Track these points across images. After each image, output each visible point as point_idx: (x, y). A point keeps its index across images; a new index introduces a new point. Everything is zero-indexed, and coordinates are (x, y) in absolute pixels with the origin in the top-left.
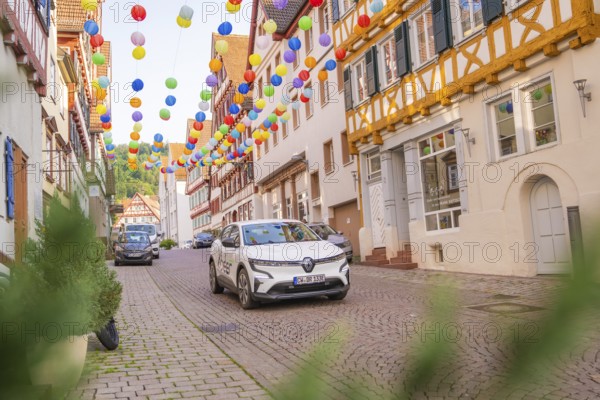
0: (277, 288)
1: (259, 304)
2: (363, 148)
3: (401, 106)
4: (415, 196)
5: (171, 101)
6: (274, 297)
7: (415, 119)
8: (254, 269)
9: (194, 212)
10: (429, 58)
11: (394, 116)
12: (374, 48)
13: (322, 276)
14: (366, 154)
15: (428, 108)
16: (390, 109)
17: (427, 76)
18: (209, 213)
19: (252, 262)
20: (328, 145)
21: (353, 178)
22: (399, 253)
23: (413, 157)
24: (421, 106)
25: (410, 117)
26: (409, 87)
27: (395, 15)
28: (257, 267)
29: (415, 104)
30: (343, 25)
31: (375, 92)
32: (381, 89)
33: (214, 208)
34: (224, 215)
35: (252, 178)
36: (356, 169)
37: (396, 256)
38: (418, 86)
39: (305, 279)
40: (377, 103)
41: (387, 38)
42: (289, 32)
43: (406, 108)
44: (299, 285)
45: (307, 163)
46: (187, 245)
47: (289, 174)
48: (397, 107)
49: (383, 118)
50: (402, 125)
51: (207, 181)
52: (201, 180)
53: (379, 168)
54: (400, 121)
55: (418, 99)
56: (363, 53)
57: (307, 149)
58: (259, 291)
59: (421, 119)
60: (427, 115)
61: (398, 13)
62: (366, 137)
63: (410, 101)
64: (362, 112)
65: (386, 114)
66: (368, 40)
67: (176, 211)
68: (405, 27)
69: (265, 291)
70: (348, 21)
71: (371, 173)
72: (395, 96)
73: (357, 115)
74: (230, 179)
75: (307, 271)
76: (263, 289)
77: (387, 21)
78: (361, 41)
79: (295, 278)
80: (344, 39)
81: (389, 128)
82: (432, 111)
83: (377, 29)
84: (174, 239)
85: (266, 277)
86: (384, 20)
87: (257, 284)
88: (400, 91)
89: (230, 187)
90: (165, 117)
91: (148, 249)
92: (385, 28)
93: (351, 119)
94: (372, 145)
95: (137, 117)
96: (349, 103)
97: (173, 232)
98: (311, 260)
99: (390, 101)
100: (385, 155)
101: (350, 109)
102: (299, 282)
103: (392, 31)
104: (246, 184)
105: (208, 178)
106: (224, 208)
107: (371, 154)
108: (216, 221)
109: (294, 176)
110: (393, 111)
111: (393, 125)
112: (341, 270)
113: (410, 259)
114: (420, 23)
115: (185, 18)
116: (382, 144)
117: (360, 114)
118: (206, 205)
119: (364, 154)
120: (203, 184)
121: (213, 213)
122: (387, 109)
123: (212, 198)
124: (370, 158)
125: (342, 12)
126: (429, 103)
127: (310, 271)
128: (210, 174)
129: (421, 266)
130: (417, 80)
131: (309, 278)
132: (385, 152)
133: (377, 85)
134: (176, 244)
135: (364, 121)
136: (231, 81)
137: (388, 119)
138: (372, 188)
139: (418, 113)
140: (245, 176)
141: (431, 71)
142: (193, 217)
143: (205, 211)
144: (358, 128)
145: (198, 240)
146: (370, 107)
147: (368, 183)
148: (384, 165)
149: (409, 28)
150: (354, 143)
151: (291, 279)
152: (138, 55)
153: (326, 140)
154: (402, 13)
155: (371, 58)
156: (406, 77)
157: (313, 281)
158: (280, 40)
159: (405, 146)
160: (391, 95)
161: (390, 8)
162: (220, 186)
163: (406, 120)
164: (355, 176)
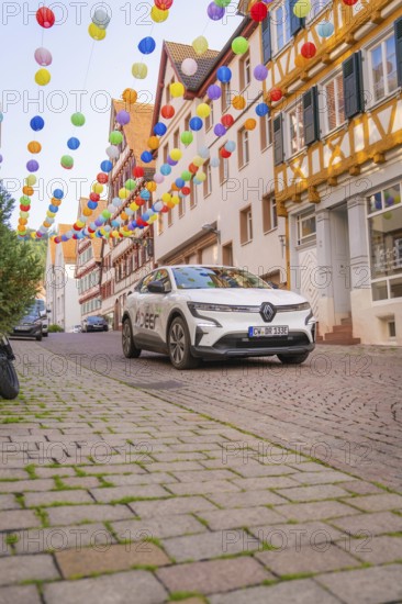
0: (226, 340)
1: (202, 361)
2: (293, 209)
3: (347, 154)
4: (361, 259)
5: (73, 144)
6: (222, 352)
7: (363, 169)
8: (195, 314)
9: (82, 297)
10: (387, 93)
11: (337, 167)
12: (315, 89)
13: (285, 328)
14: (296, 216)
15: (383, 154)
16: (332, 159)
17: (384, 115)
18: (99, 297)
19: (193, 307)
20: (246, 212)
21: (280, 243)
22: (335, 328)
23: (357, 216)
24: (374, 152)
25: (359, 167)
26: (359, 130)
27: (345, 45)
28: (200, 312)
29: (367, 150)
30: (276, 65)
31: (314, 139)
32: (322, 136)
33: (105, 291)
34: (117, 297)
35: (152, 255)
36: (284, 233)
37: (331, 331)
38: (372, 127)
39: (263, 330)
40: (315, 153)
41: (332, 76)
42: (201, 91)
43: (354, 155)
44: (256, 338)
45: (218, 235)
46: (75, 330)
47: (194, 249)
48: (342, 156)
49: (323, 170)
50: (349, 176)
51: (99, 264)
52: (92, 262)
53: (314, 230)
54: (346, 172)
55: (371, 143)
56: (299, 96)
57: (219, 218)
58: (201, 344)
59: (372, 169)
60: (381, 162)
61: (348, 43)
62: (299, 195)
63: (360, 147)
64: (296, 165)
65: (326, 165)
66: (307, 80)
67: (63, 296)
68: (357, 59)
69: (210, 344)
70: (283, 60)
71: (302, 238)
72: (339, 143)
73: (289, 169)
74: (126, 258)
75: (266, 321)
76: (208, 341)
77: (333, 55)
78: (299, 82)
79: (251, 329)
80: (276, 82)
81: (330, 181)
82: (387, 157)
83: (321, 65)
84: (60, 325)
85: (212, 325)
86: (329, 53)
87: (200, 334)
88: (347, 136)
89: (125, 267)
90: (67, 165)
91: (38, 322)
92: (329, 63)
93: (280, 175)
94: (306, 204)
95: (33, 167)
96: (279, 156)
97: (59, 318)
98: (272, 306)
99: (333, 148)
100: (322, 214)
101: (280, 162)
102: (255, 334)
103: (339, 66)
104: (144, 262)
105: (100, 260)
106: (116, 291)
107: (303, 216)
108: (107, 307)
109: (201, 251)
110: (337, 160)
111: (336, 177)
112: (306, 323)
113: (351, 333)
114: (377, 52)
115: (100, 24)
116: (318, 202)
117: (293, 168)
118: (96, 289)
119: (294, 215)
120: (94, 266)
121: (104, 297)
122: (330, 159)
123: (103, 282)
124: (301, 221)
125: (275, 50)
126: (386, 147)
127: (270, 321)
128: (102, 256)
129: (364, 342)
130: (370, 121)
131: (268, 329)
132: (323, 210)
133: (317, 131)
134: (62, 331)
135: (298, 174)
136: (132, 150)
137: (330, 171)
138: (302, 255)
139: (369, 161)
140: (144, 253)
141: (391, 107)
142: (81, 302)
143: (95, 295)
144: (289, 184)
145: (88, 323)
146: (306, 159)
147: (297, 249)
148: (321, 226)
149: (362, 59)
150: (283, 203)
151: (246, 329)
152: (42, 80)
153: (243, 206)
154: (353, 43)
155: (311, 100)
156: (356, 119)
157: (273, 333)
158: (192, 99)
159: (349, 202)
160: (334, 142)
161: (338, 37)
162: (114, 266)
163: (353, 170)
164: (282, 241)
